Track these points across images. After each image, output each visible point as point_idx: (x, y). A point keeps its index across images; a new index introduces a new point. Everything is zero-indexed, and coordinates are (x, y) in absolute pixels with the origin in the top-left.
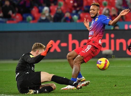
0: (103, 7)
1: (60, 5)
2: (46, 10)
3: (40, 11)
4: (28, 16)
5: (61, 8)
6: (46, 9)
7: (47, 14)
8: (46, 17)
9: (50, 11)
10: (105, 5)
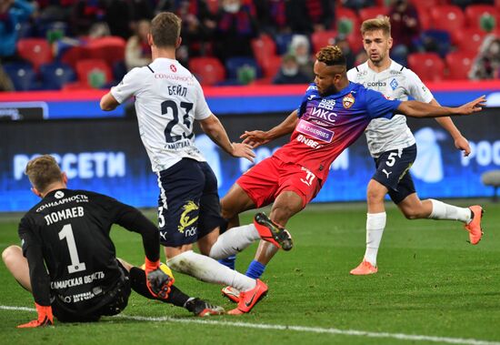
0: (483, 35)
1: (345, 29)
2: (300, 47)
3: (280, 50)
4: (241, 65)
5: (346, 40)
6: (299, 40)
7: (303, 60)
8: (300, 67)
9: (312, 50)
10: (489, 28)
